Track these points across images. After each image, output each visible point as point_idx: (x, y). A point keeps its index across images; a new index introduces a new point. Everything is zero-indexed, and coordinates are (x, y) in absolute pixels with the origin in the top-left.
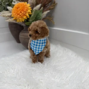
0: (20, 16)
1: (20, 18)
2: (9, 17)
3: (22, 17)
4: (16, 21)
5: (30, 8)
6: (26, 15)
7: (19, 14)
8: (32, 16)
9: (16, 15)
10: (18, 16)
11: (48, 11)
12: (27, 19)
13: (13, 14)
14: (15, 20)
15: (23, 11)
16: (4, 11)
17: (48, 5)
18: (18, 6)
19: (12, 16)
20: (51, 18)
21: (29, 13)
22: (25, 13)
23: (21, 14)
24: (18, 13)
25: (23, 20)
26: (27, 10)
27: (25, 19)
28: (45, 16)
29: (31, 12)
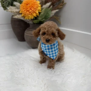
0: (30, 12)
1: (30, 15)
2: (17, 13)
3: (31, 14)
4: (24, 18)
5: (40, 5)
6: (36, 13)
7: (29, 11)
8: (42, 14)
9: (26, 11)
10: (28, 12)
11: (57, 10)
12: (36, 16)
13: (22, 10)
14: (23, 16)
15: (33, 8)
16: (10, 6)
17: (56, 4)
18: (27, 2)
19: (20, 12)
20: (58, 18)
21: (39, 10)
22: (35, 10)
23: (30, 11)
24: (28, 9)
25: (33, 18)
26: (37, 7)
27: (34, 17)
28: (53, 14)
29: (40, 9)
